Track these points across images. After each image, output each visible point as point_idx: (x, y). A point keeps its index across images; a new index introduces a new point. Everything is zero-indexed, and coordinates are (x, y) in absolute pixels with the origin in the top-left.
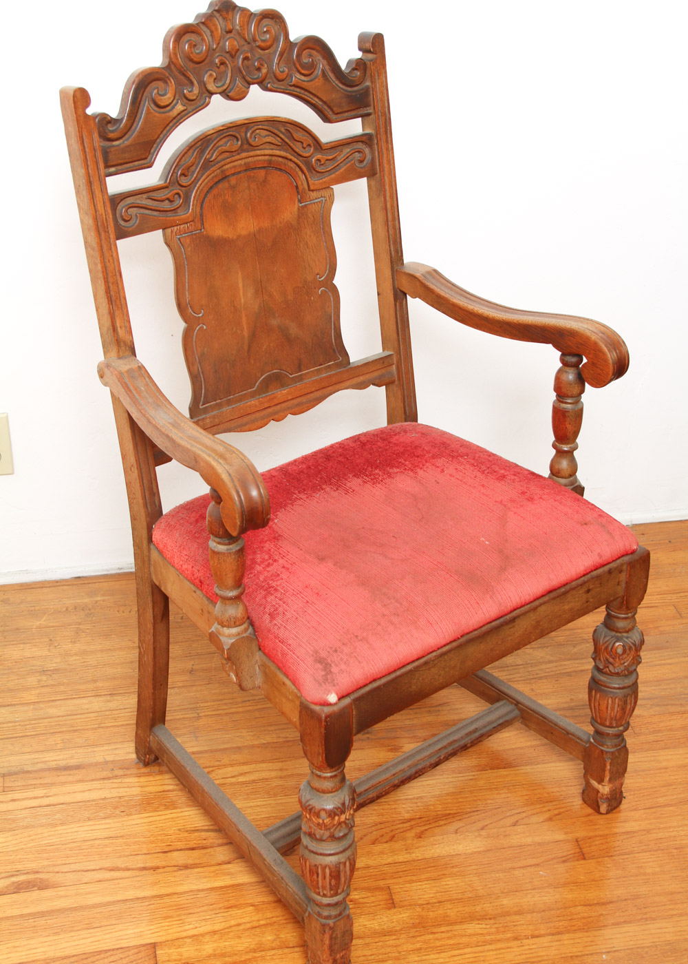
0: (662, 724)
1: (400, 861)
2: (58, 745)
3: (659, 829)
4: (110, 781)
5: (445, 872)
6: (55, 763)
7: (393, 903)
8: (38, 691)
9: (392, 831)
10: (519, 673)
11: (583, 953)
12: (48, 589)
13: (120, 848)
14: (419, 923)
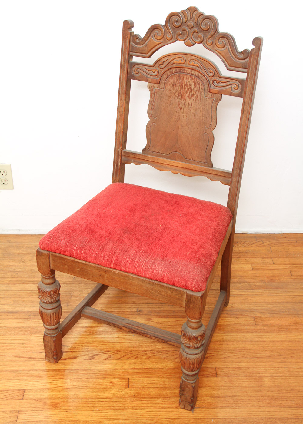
0: (269, 322)
1: (137, 368)
2: (11, 303)
3: (254, 367)
4: (28, 320)
5: (154, 375)
6: (8, 310)
7: (128, 386)
8: (10, 279)
9: (137, 355)
10: (213, 293)
11: (204, 418)
12: (27, 238)
13: (23, 348)
14: (137, 395)
